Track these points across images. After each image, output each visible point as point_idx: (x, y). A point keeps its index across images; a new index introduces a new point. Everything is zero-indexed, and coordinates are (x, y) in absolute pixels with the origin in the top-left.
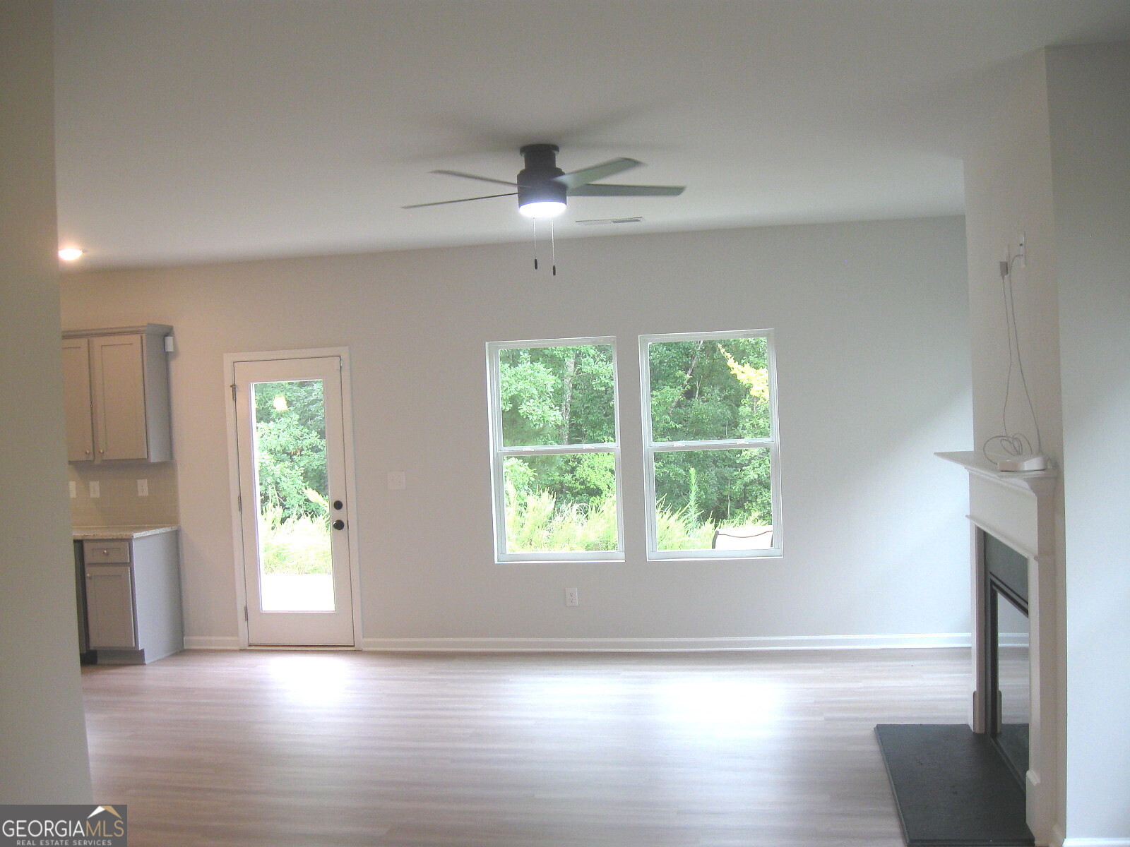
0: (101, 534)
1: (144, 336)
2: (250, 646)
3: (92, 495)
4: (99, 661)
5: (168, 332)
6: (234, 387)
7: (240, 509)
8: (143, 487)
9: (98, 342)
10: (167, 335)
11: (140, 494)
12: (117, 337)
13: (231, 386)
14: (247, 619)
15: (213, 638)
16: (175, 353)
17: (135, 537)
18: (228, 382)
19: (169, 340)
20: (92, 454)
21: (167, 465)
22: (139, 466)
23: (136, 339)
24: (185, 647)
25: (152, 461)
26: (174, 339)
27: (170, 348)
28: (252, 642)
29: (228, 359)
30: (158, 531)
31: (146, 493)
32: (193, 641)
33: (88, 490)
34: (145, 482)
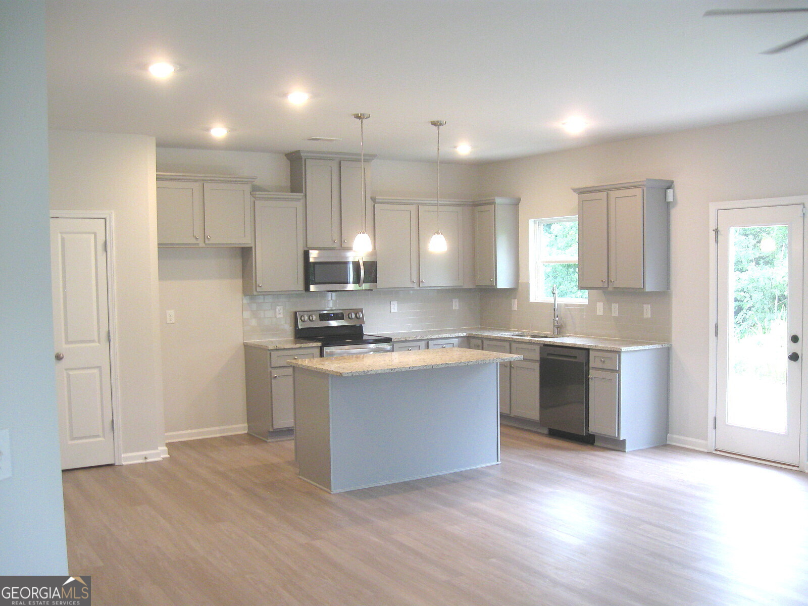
0: (601, 345)
1: (645, 189)
2: (716, 450)
3: (614, 315)
4: (596, 444)
5: (670, 185)
6: (717, 231)
7: (716, 334)
8: (647, 311)
9: (613, 194)
10: (669, 188)
11: (645, 316)
12: (627, 191)
13: (714, 230)
14: (715, 427)
15: (690, 439)
16: (675, 202)
17: (622, 350)
18: (712, 226)
19: (670, 192)
20: (606, 282)
21: (663, 294)
22: (636, 293)
23: (638, 192)
24: (668, 442)
25: (647, 291)
26: (674, 192)
27: (670, 198)
28: (717, 448)
29: (713, 207)
30: (651, 347)
31: (649, 316)
32: (675, 438)
33: (610, 309)
34: (649, 306)
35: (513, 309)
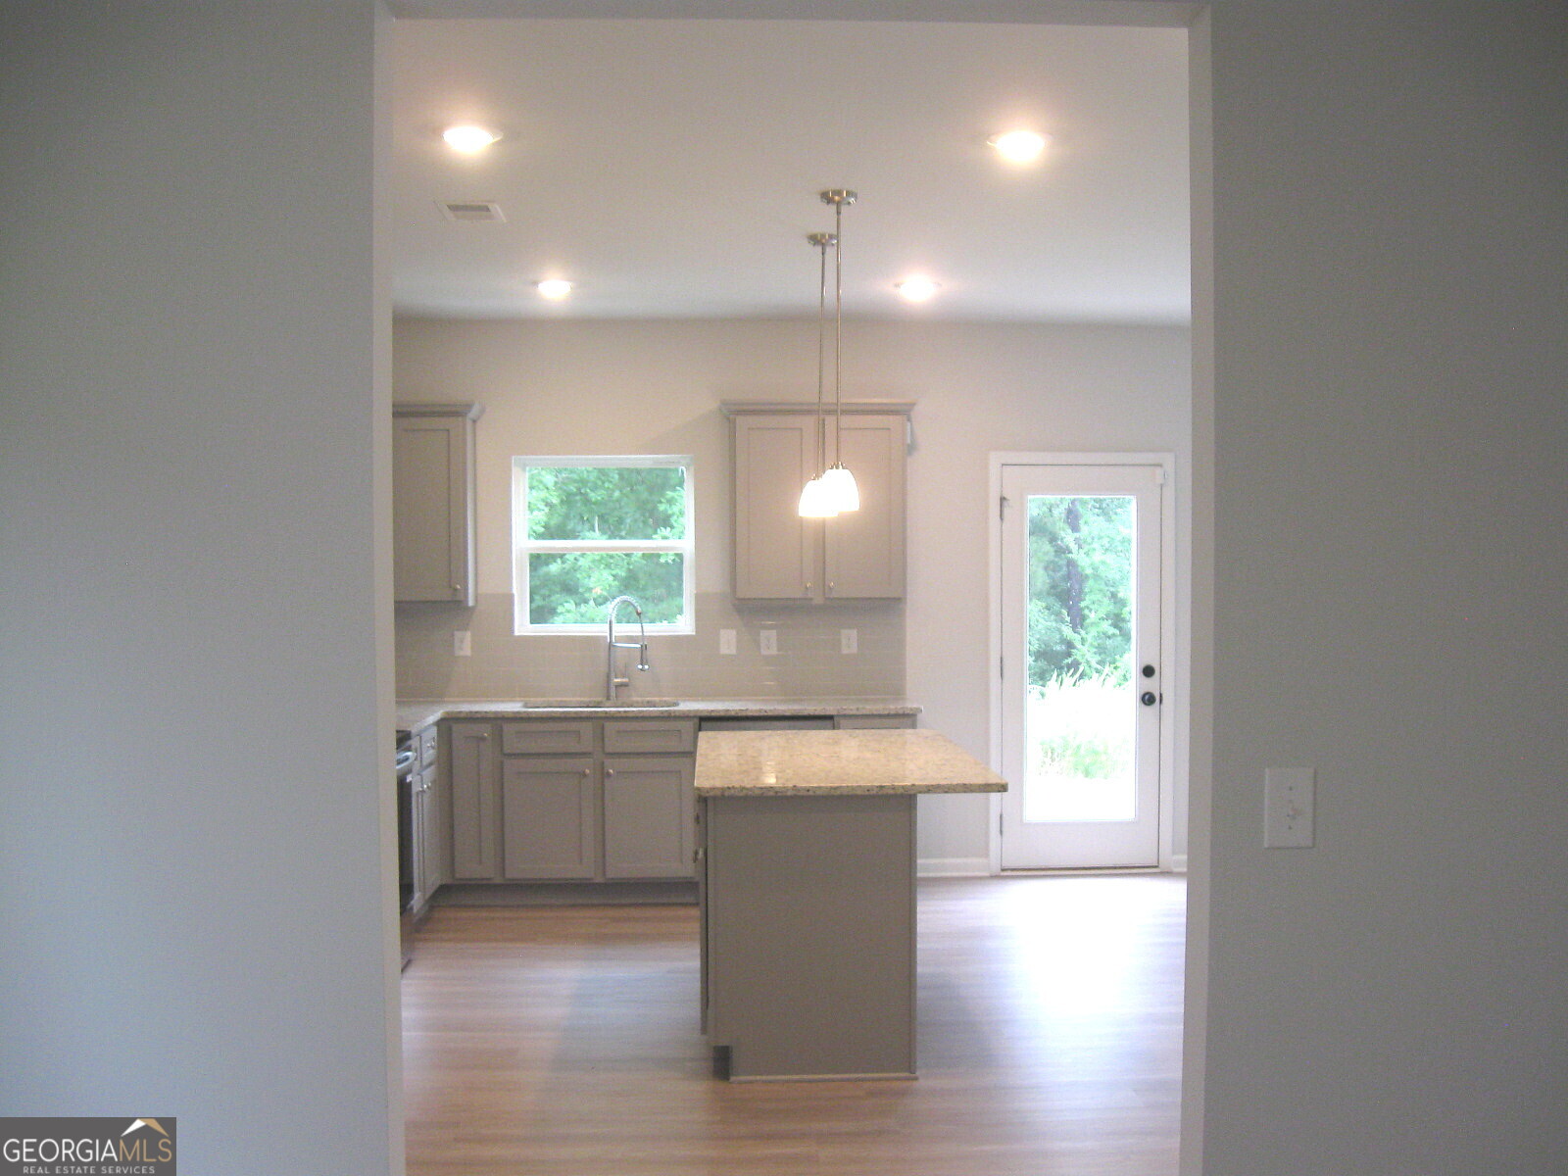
2: (1003, 870)
3: (765, 652)
6: (1002, 500)
7: (1002, 674)
8: (849, 640)
11: (845, 651)
12: (866, 418)
13: (999, 498)
14: (1002, 833)
15: (947, 861)
18: (994, 494)
23: (894, 422)
26: (911, 426)
28: (1007, 864)
29: (995, 459)
31: (854, 649)
33: (756, 642)
34: (854, 633)
35: (459, 653)
